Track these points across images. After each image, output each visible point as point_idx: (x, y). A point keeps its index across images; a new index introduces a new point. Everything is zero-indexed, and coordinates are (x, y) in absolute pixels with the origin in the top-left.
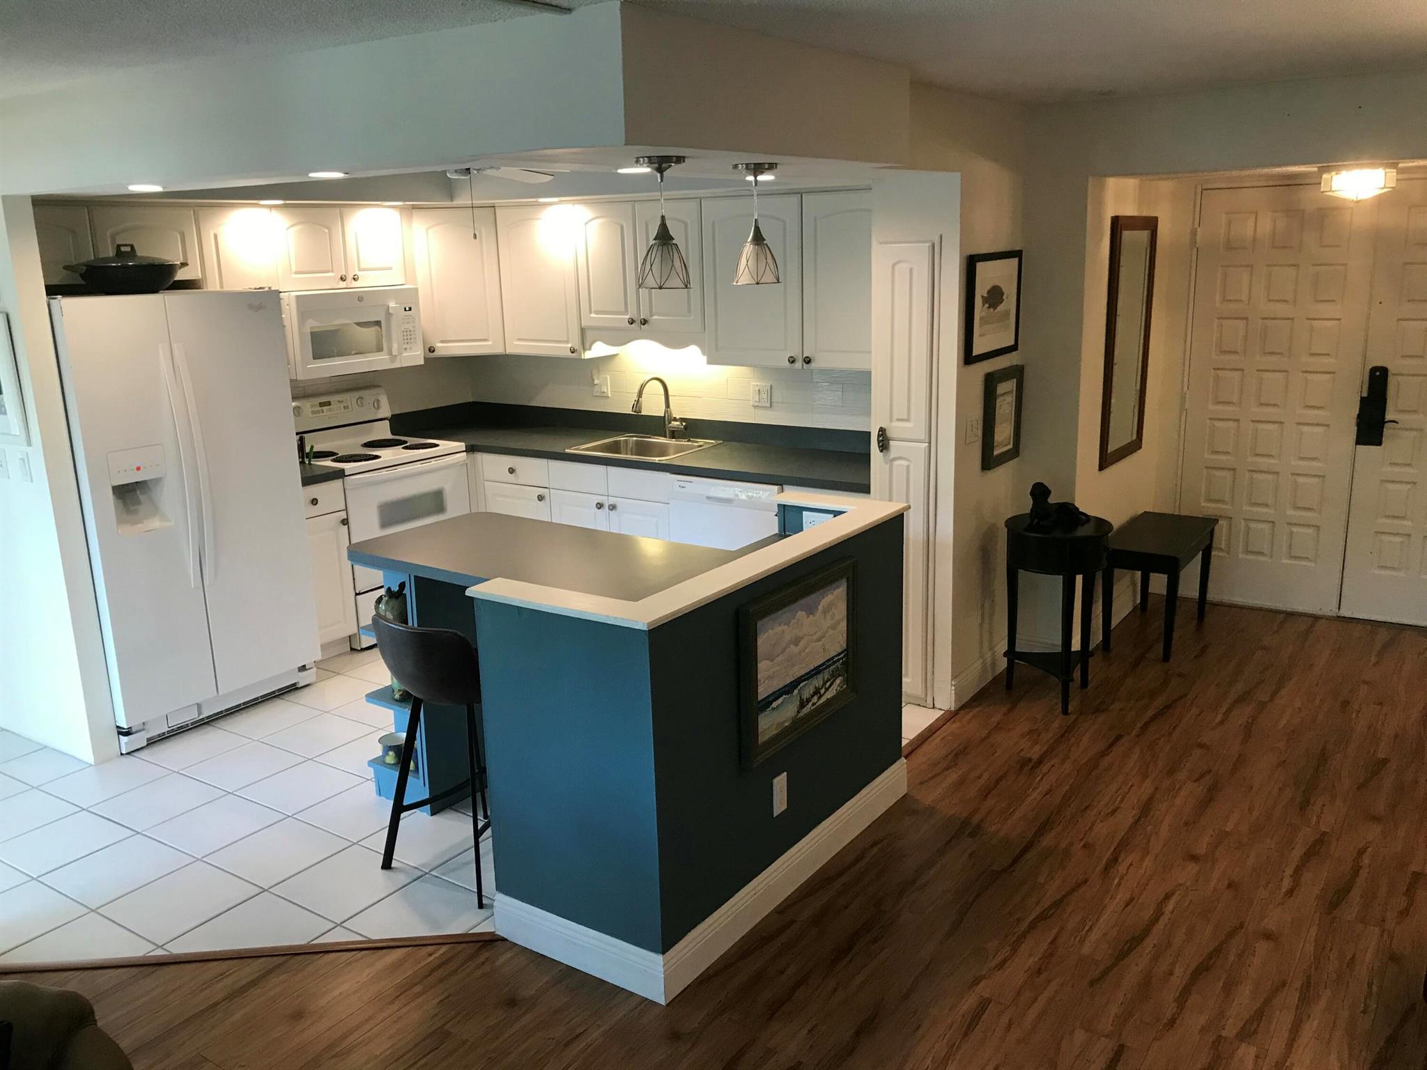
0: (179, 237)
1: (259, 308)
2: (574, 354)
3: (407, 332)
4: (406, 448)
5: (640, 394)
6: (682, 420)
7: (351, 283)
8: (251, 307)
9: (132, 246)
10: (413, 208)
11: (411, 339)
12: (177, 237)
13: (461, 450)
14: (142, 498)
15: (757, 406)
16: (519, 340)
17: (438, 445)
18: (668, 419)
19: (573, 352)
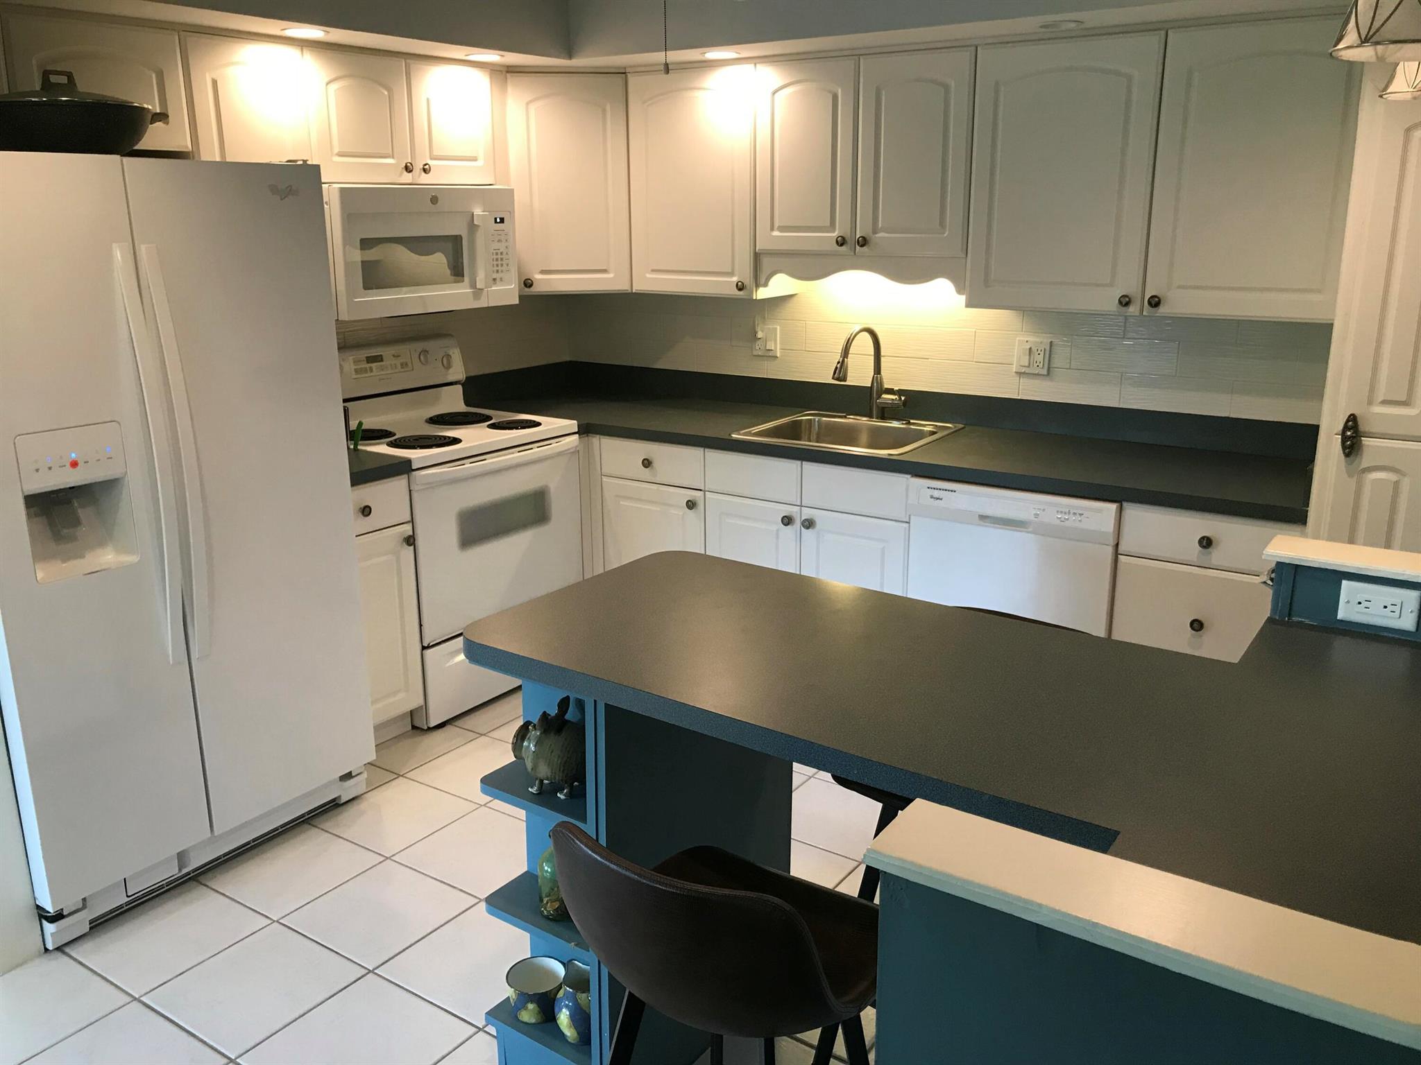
0: (154, 76)
1: (288, 192)
2: (741, 293)
3: (497, 254)
4: (493, 426)
5: (846, 352)
6: (900, 392)
7: (419, 176)
8: (274, 190)
9: (70, 76)
10: (507, 72)
11: (502, 265)
12: (151, 77)
13: (573, 431)
14: (83, 513)
15: (1024, 373)
16: (653, 271)
17: (539, 424)
18: (877, 391)
19: (740, 290)
